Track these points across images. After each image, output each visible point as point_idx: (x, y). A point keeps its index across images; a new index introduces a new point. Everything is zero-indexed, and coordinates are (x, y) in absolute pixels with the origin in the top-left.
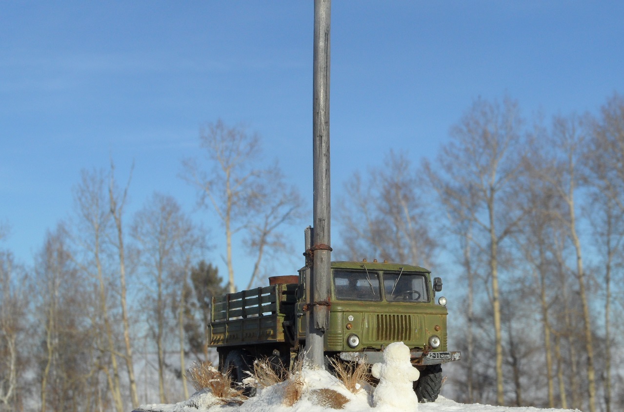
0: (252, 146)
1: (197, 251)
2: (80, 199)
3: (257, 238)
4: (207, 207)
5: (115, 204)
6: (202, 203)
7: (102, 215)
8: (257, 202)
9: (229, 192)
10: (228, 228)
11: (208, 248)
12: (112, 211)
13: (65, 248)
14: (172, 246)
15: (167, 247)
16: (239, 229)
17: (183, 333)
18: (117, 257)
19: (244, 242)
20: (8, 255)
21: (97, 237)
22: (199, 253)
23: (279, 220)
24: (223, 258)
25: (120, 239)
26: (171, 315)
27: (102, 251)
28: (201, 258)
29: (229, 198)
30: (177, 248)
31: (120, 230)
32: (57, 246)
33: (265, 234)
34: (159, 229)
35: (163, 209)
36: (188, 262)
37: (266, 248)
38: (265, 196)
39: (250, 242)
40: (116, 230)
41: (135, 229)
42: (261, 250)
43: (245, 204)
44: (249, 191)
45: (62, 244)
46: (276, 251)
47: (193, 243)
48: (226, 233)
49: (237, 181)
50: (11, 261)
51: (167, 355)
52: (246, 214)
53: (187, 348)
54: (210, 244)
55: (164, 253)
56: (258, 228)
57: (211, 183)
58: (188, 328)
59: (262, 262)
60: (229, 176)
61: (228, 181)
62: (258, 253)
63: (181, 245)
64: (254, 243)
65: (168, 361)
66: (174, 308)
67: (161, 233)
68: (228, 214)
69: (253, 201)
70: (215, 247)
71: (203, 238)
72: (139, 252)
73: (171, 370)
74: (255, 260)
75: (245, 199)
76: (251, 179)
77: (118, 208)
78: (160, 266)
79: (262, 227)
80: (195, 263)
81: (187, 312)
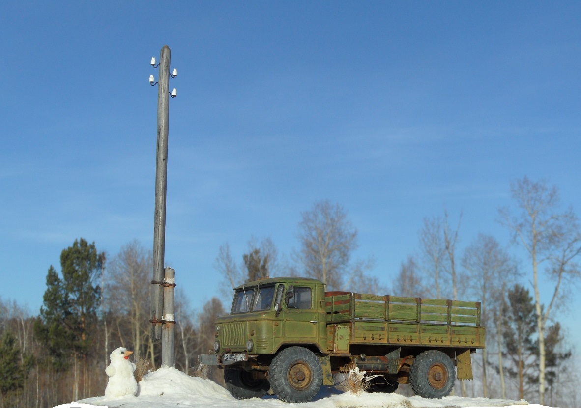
0: (552, 196)
1: (511, 277)
2: (423, 240)
3: (557, 267)
4: (518, 244)
5: (449, 243)
6: (514, 240)
7: (440, 250)
8: (557, 239)
9: (535, 232)
10: (534, 259)
11: (520, 275)
12: (447, 248)
13: (414, 275)
14: (493, 274)
15: (489, 274)
16: (542, 260)
17: (502, 339)
18: (451, 282)
19: (547, 270)
20: (375, 280)
21: (436, 267)
22: (513, 279)
23: (574, 253)
24: (531, 283)
25: (453, 268)
26: (493, 325)
27: (440, 277)
28: (514, 283)
29: (535, 237)
30: (496, 275)
31: (453, 262)
32: (408, 274)
33: (563, 264)
34: (483, 260)
35: (486, 245)
36: (504, 285)
37: (564, 274)
38: (562, 234)
39: (551, 270)
40: (450, 262)
41: (465, 261)
42: (560, 276)
43: (547, 241)
44: (550, 231)
45: (412, 272)
46: (572, 277)
47: (509, 271)
48: (533, 264)
49: (540, 223)
50: (377, 285)
51: (490, 356)
52: (548, 249)
53: (505, 350)
54: (521, 271)
55: (486, 279)
56: (557, 260)
57: (521, 225)
58: (506, 335)
59: (561, 286)
60: (534, 220)
61: (533, 223)
62: (558, 279)
63: (500, 273)
64: (554, 271)
65: (490, 360)
66: (495, 321)
67: (485, 264)
68: (534, 249)
69: (553, 238)
70: (525, 274)
71: (516, 267)
72: (468, 278)
73: (492, 367)
74: (556, 284)
75: (547, 237)
76: (551, 222)
77: (451, 245)
78: (484, 288)
79: (561, 258)
80: (511, 286)
81: (505, 323)
